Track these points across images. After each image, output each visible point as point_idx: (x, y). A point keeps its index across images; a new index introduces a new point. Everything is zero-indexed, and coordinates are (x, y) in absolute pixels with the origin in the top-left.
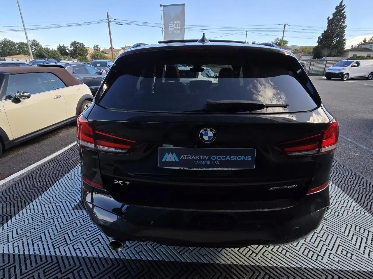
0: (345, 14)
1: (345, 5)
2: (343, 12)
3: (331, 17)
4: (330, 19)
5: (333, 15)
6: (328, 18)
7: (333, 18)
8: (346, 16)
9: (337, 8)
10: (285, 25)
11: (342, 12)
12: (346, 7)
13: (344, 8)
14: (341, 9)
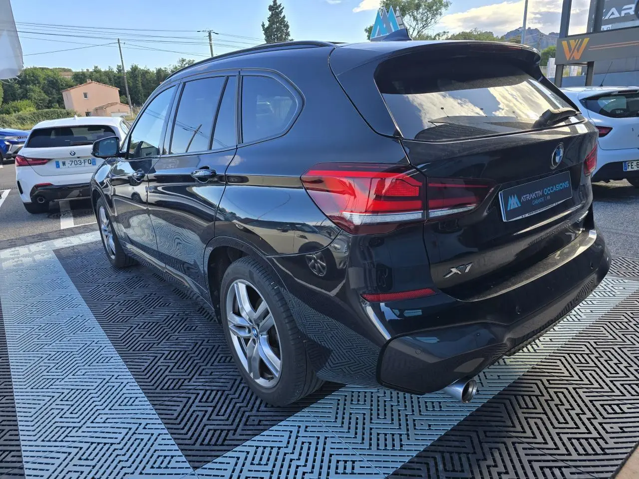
0: (285, 19)
1: (280, 4)
2: (282, 16)
3: (267, 24)
4: (266, 27)
5: (269, 21)
6: (263, 25)
7: (270, 26)
8: (289, 24)
9: (271, 8)
10: (210, 34)
11: (280, 17)
12: (283, 8)
13: (282, 10)
14: (277, 11)
